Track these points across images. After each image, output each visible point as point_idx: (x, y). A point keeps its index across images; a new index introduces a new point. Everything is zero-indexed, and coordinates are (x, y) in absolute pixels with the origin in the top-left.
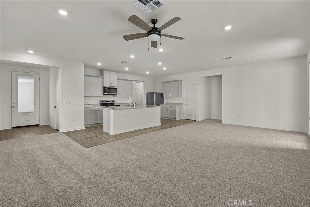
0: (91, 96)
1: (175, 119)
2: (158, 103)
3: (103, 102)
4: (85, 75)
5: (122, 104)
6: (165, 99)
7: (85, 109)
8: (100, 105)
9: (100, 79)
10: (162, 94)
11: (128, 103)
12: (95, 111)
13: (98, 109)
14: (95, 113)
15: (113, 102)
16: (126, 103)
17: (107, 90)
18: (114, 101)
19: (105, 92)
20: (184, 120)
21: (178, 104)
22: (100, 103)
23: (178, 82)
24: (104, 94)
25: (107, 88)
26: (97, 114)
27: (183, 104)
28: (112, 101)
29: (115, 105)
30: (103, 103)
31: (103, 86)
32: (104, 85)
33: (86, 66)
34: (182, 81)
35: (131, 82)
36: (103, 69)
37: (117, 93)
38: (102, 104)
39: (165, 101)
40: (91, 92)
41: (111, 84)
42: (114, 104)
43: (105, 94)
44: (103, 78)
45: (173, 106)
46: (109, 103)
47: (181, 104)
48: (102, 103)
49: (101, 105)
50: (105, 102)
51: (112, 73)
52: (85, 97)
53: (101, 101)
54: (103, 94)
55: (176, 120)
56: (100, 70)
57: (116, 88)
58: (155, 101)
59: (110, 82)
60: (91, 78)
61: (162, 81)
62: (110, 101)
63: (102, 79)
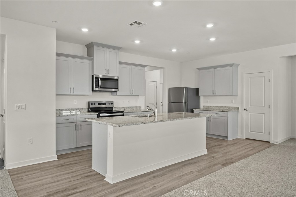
0: (71, 94)
1: (227, 137)
2: (189, 108)
3: (92, 104)
4: (58, 54)
5: (127, 107)
6: (202, 99)
7: (57, 119)
8: (86, 110)
9: (88, 61)
10: (197, 90)
11: (136, 107)
12: (78, 123)
13: (82, 119)
14: (78, 126)
15: (110, 106)
16: (133, 107)
17: (100, 83)
18: (112, 104)
19: (97, 85)
20: (243, 140)
21: (230, 109)
22: (87, 107)
23: (231, 68)
24: (95, 89)
25: (100, 80)
26: (81, 130)
27: (240, 109)
28: (109, 104)
29: (114, 110)
30: (93, 106)
31: (93, 76)
32: (95, 73)
33: (59, 38)
34: (238, 65)
35: (143, 68)
36: (92, 42)
37: (117, 88)
38: (91, 108)
39: (203, 103)
40: (71, 86)
41: (107, 70)
42: (112, 108)
43: (97, 89)
44: (92, 60)
45: (222, 114)
46: (104, 106)
47: (237, 109)
48: (91, 106)
49: (89, 111)
50: (97, 106)
51: (109, 50)
52: (56, 95)
53: (89, 102)
54: (93, 91)
55: (229, 139)
56: (86, 46)
57: (117, 80)
58: (185, 103)
59: (105, 68)
60: (70, 59)
61: (198, 68)
62: (105, 104)
63: (91, 62)
